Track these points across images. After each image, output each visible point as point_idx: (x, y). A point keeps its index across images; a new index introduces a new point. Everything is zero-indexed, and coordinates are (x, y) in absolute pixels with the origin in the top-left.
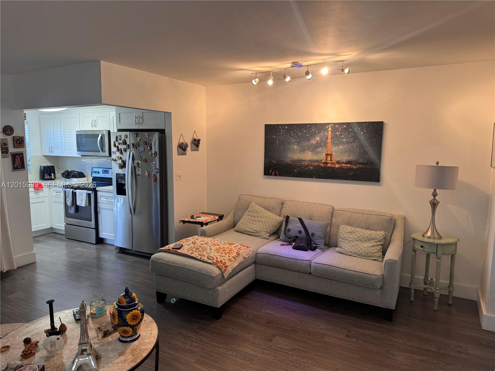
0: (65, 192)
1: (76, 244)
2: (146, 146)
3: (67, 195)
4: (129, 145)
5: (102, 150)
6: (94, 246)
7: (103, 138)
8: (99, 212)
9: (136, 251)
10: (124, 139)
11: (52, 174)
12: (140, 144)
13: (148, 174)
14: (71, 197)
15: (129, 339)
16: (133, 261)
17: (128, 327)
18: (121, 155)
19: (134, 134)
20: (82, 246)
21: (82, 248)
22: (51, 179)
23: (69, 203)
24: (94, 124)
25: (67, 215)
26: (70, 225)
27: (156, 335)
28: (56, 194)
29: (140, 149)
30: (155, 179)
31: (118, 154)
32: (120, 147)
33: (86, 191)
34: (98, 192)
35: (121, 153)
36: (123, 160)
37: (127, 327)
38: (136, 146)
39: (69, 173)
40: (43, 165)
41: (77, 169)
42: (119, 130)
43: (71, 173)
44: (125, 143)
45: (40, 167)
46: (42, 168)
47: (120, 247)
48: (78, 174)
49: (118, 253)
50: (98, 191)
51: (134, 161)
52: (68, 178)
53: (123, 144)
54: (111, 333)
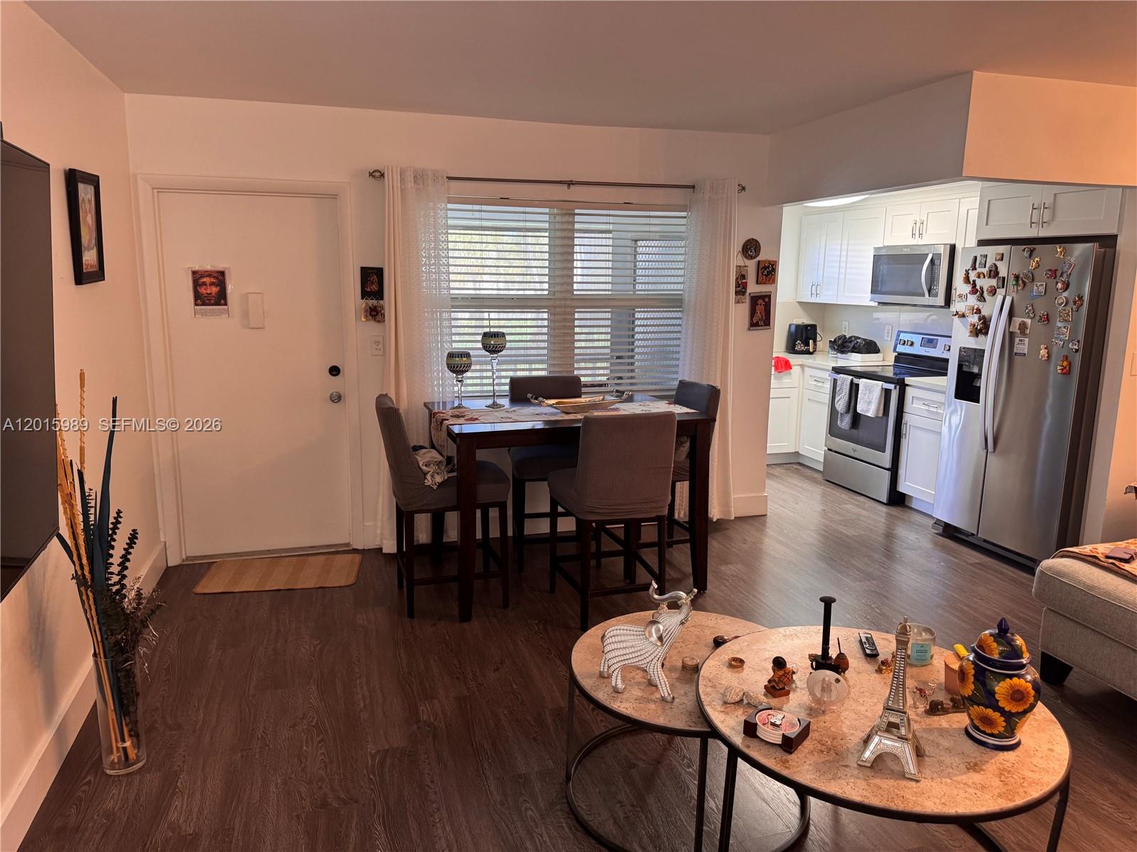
0: (835, 381)
1: (844, 495)
2: (1052, 281)
3: (838, 389)
4: (1004, 278)
5: (929, 291)
6: (884, 509)
7: (937, 262)
8: (905, 434)
9: (985, 541)
10: (995, 264)
11: (811, 341)
12: (1035, 277)
13: (1048, 353)
14: (847, 394)
15: (991, 741)
16: (976, 563)
17: (997, 713)
18: (978, 303)
19: (1024, 250)
20: (857, 503)
21: (857, 506)
22: (808, 352)
23: (841, 405)
24: (918, 231)
25: (833, 430)
26: (836, 452)
27: (1066, 760)
28: (815, 383)
29: (1035, 288)
30: (1065, 368)
31: (972, 301)
32: (979, 283)
33: (881, 383)
34: (907, 387)
35: (982, 298)
36: (984, 316)
37: (994, 712)
38: (1022, 280)
39: (846, 342)
40: (794, 323)
41: (864, 334)
42: (982, 243)
43: (851, 342)
44: (994, 273)
45: (790, 325)
46: (793, 328)
47: (946, 523)
48: (864, 345)
49: (937, 534)
50: (908, 385)
51: (1014, 318)
52: (843, 352)
53: (990, 277)
54: (945, 711)
